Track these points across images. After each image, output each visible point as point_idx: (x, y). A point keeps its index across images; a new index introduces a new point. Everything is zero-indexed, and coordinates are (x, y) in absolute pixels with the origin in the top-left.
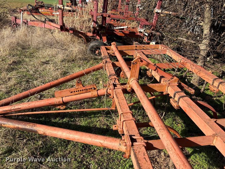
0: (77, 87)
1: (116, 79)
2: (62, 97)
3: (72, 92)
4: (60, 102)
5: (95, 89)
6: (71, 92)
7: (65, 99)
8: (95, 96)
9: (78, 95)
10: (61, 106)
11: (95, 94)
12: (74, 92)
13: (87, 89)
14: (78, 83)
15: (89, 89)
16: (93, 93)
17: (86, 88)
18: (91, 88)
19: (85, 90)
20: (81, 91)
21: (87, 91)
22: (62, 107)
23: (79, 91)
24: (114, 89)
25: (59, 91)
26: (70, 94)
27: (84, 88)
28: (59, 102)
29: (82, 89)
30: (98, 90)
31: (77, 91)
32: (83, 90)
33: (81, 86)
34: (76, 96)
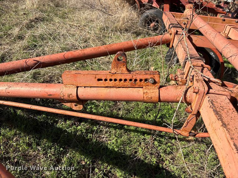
0: (113, 71)
1: (204, 68)
2: (77, 87)
3: (101, 80)
4: (71, 96)
5: (155, 83)
6: (99, 80)
7: (84, 93)
8: (153, 99)
9: (112, 89)
10: (73, 104)
11: (153, 95)
12: (106, 80)
13: (136, 80)
14: (118, 60)
15: (141, 80)
16: (148, 91)
17: (134, 77)
18: (146, 80)
19: (131, 80)
20: (121, 80)
21: (134, 83)
22: (75, 105)
23: (115, 80)
24: (208, 93)
25: (74, 72)
26: (96, 83)
27: (129, 77)
28: (69, 96)
29: (123, 78)
30: (161, 87)
31: (111, 80)
32: (125, 80)
33: (124, 69)
34: (108, 90)
